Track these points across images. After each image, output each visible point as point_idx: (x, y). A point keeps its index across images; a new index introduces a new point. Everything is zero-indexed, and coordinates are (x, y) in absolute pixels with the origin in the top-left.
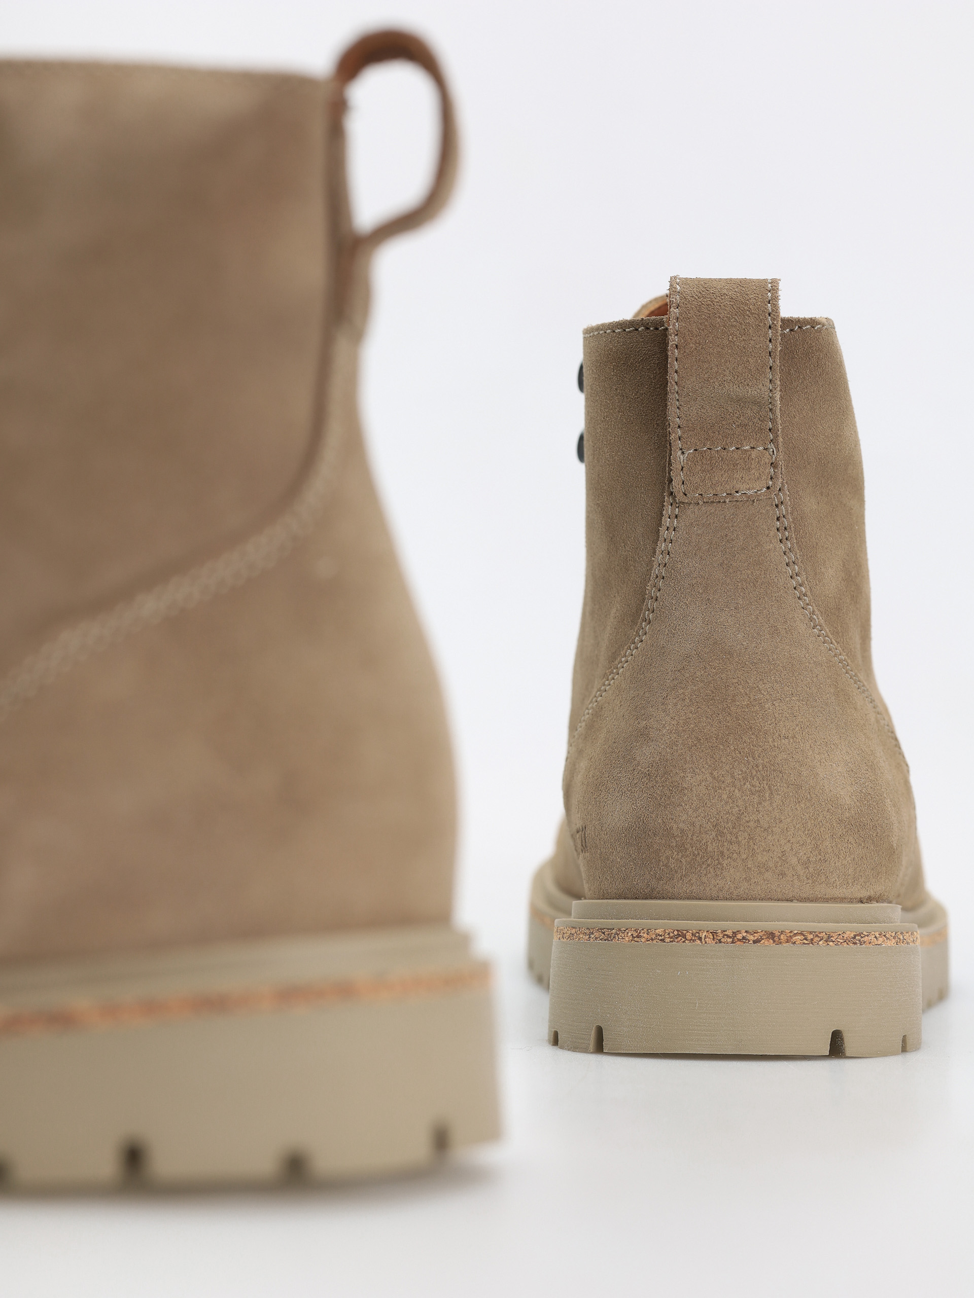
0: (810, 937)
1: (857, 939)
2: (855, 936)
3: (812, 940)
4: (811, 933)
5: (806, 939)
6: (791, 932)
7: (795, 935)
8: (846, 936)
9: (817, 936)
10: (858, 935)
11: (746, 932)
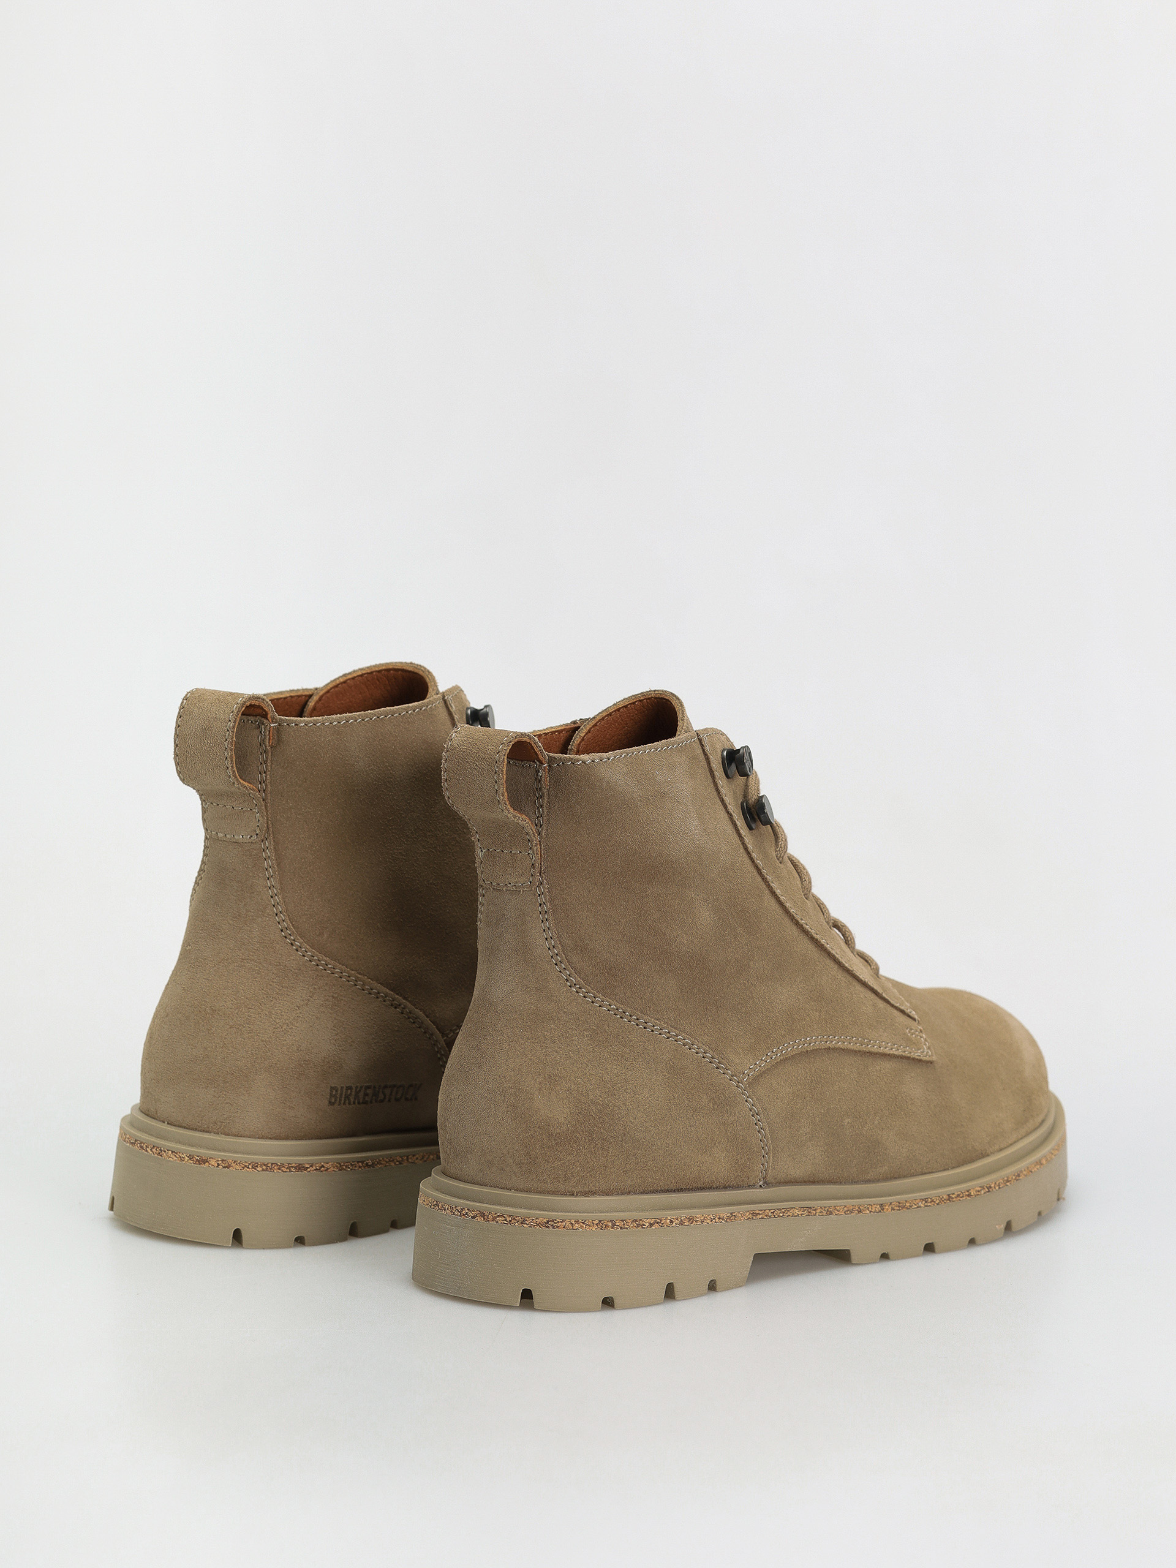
0: (509, 1219)
1: (550, 1224)
2: (548, 1222)
3: (510, 1221)
4: (510, 1216)
5: (506, 1220)
6: (495, 1214)
7: (499, 1216)
8: (539, 1221)
9: (514, 1219)
10: (551, 1221)
11: (468, 1209)
